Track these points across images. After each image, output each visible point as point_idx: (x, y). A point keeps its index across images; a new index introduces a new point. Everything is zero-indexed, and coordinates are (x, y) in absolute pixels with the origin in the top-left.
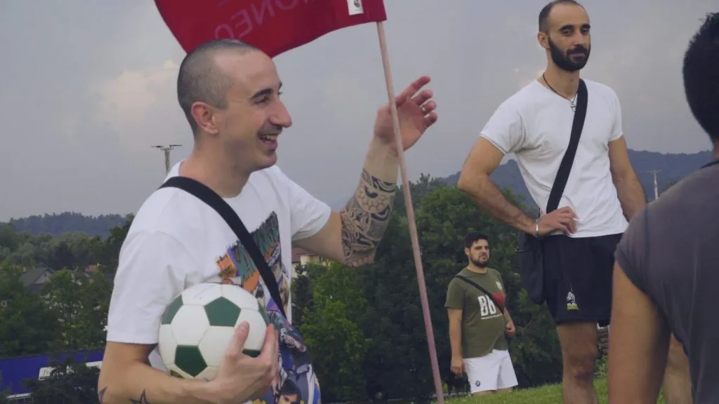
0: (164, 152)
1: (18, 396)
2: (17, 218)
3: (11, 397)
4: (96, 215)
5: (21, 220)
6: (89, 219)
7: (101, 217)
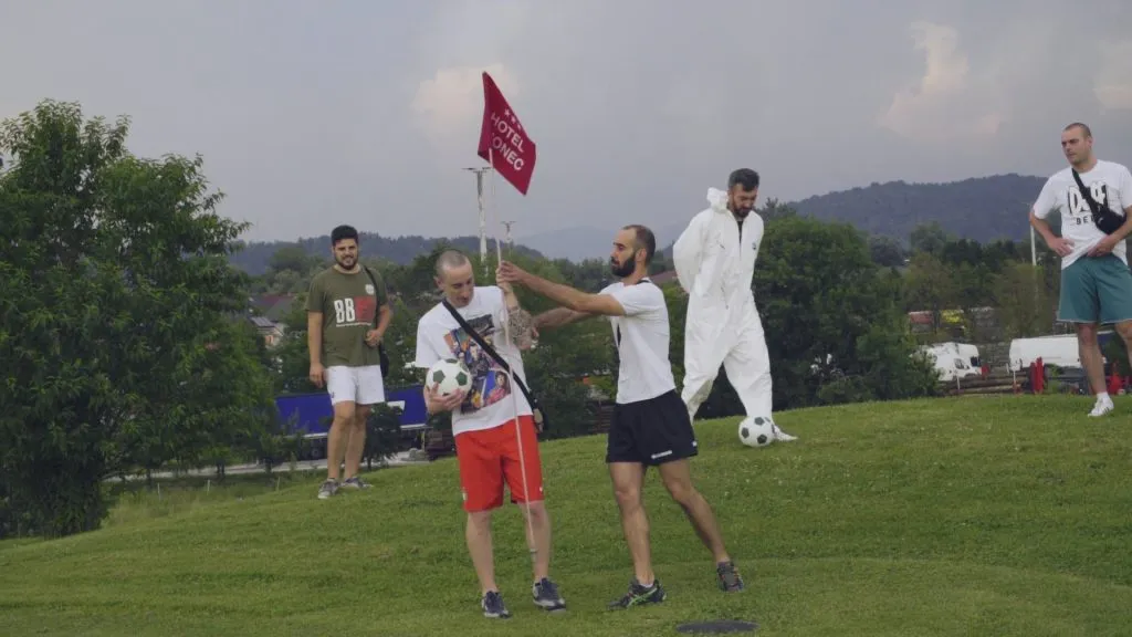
0: (475, 175)
1: (315, 435)
2: (306, 237)
3: (309, 436)
4: (395, 236)
5: (311, 241)
6: (388, 240)
7: (401, 238)
